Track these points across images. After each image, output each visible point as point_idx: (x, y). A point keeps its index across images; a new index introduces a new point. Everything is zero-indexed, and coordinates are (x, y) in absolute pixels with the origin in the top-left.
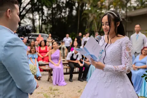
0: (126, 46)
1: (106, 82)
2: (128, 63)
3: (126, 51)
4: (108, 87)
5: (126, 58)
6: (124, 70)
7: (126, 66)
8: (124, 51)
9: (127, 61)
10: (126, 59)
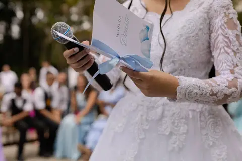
0: (226, 15)
1: (171, 133)
2: (237, 66)
3: (227, 30)
4: (181, 149)
5: (229, 51)
6: (233, 89)
7: (236, 75)
8: (220, 31)
9: (235, 61)
10: (232, 54)
